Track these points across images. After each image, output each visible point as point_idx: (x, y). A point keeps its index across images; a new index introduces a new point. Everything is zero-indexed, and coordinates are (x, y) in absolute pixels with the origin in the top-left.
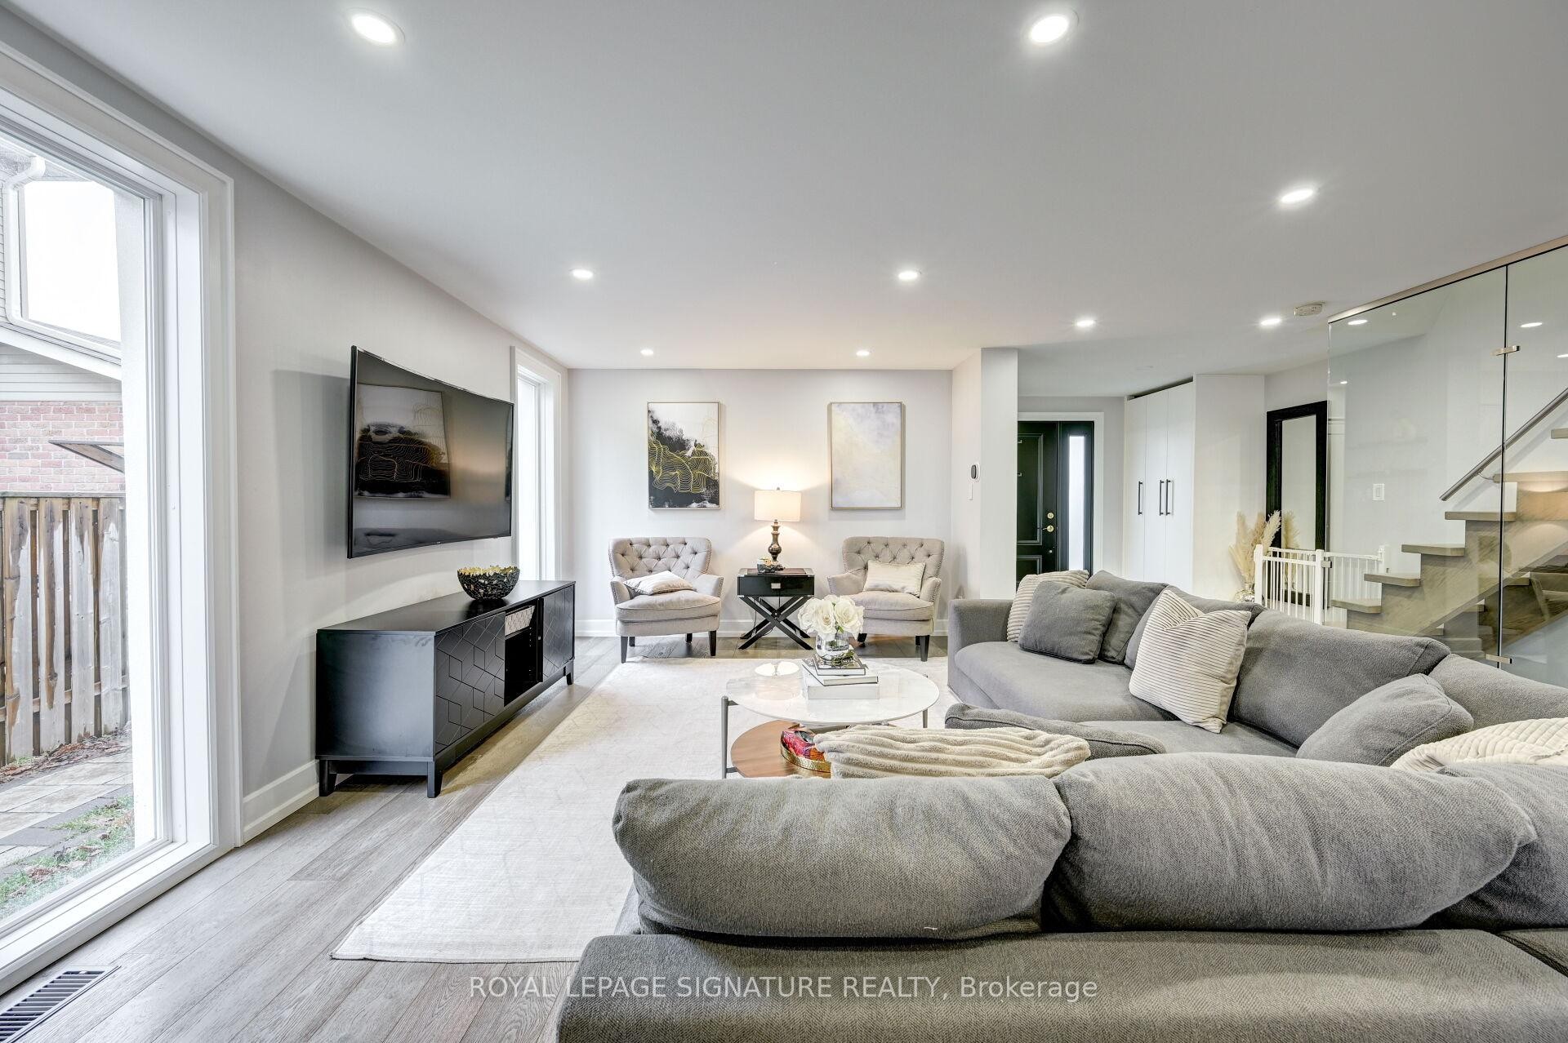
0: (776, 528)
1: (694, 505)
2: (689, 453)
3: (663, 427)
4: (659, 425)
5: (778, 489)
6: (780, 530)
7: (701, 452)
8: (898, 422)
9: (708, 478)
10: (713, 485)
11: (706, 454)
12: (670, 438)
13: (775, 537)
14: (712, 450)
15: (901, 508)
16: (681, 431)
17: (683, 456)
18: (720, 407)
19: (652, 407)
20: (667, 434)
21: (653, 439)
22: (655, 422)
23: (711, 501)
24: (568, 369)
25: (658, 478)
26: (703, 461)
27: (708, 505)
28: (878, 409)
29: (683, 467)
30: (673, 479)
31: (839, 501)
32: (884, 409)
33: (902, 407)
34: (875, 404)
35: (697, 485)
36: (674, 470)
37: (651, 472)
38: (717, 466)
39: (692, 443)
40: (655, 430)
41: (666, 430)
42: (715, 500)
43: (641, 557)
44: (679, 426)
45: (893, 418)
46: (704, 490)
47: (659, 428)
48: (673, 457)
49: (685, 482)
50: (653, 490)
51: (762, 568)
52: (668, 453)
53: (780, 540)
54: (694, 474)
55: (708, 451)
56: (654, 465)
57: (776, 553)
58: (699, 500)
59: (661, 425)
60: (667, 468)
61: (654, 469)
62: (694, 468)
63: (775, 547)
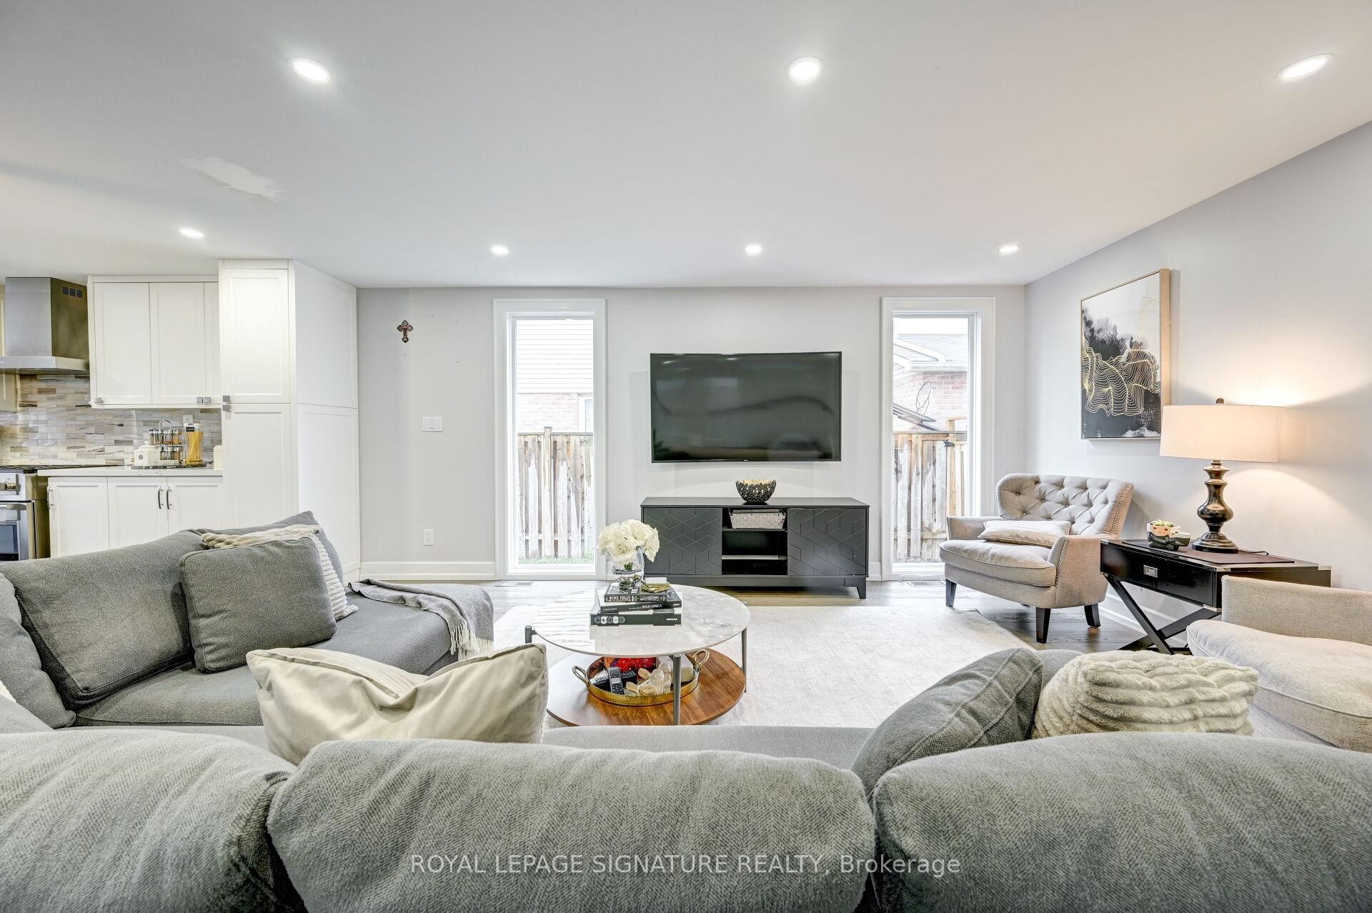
0: (1220, 475)
1: (1130, 433)
2: (1123, 358)
3: (1096, 329)
4: (1092, 327)
5: (1222, 401)
6: (1228, 478)
7: (1138, 354)
9: (1147, 391)
10: (1153, 400)
11: (1144, 356)
12: (1103, 342)
13: (1216, 490)
14: (1152, 349)
16: (1115, 329)
17: (1117, 364)
18: (1169, 279)
19: (1085, 304)
20: (1100, 336)
21: (1086, 346)
22: (1088, 323)
23: (1151, 428)
24: (1026, 286)
25: (1091, 398)
26: (1141, 369)
27: (1147, 433)
29: (1116, 380)
30: (1105, 399)
35: (1133, 405)
36: (1106, 386)
37: (1084, 391)
38: (1158, 371)
39: (1128, 343)
40: (1088, 334)
41: (1099, 331)
42: (1155, 425)
43: (1041, 500)
44: (1113, 322)
46: (1141, 411)
47: (1092, 331)
48: (1106, 367)
49: (1119, 401)
50: (1085, 414)
51: (1151, 539)
52: (1101, 361)
53: (1226, 494)
54: (1130, 388)
55: (1147, 351)
56: (1087, 381)
57: (1215, 520)
58: (1137, 426)
59: (1095, 326)
60: (1102, 383)
61: (1087, 386)
62: (1130, 379)
63: (1215, 507)
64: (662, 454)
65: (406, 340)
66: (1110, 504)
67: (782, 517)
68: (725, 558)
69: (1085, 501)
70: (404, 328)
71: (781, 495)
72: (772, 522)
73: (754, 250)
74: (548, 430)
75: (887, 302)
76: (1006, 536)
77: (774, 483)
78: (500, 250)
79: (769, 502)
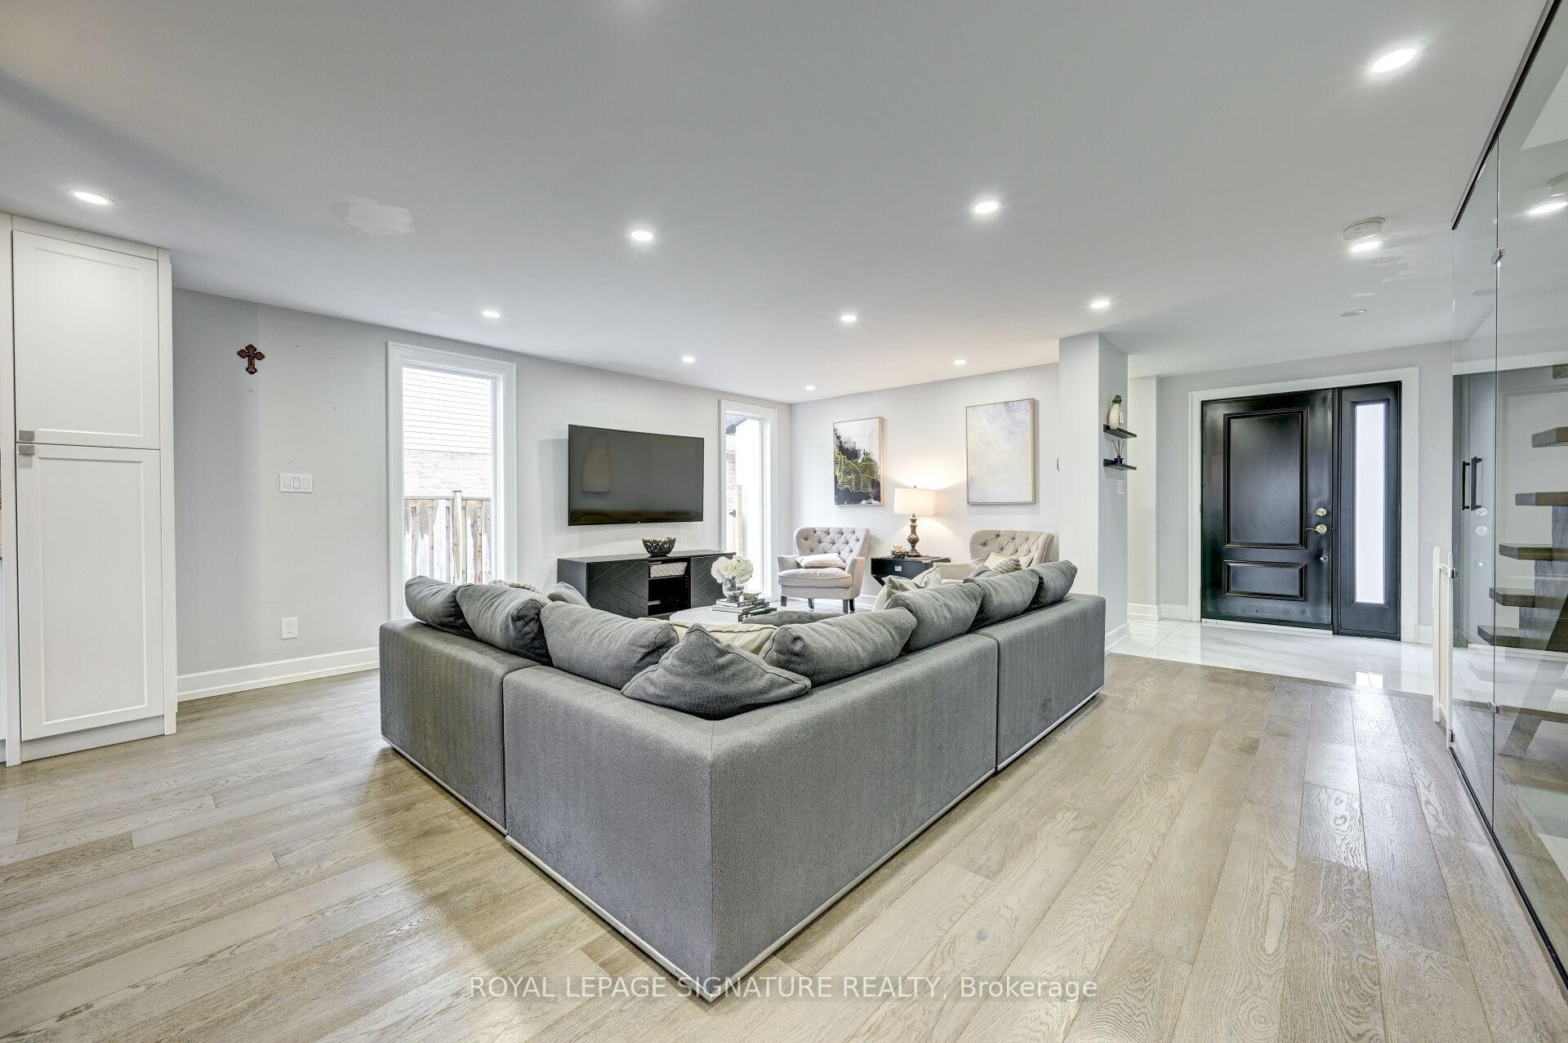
0: (914, 521)
1: (864, 502)
2: (860, 461)
3: (843, 441)
4: (840, 439)
5: (915, 487)
6: (917, 523)
7: (868, 459)
8: (1028, 418)
9: (873, 479)
10: (876, 484)
11: (871, 461)
12: (847, 449)
13: (913, 528)
14: (875, 457)
15: (1035, 501)
16: (855, 443)
17: (856, 463)
18: (882, 421)
19: (836, 426)
20: (846, 446)
21: (837, 450)
22: (838, 437)
23: (875, 499)
24: (791, 405)
25: (840, 481)
26: (869, 466)
27: (873, 502)
28: (1009, 407)
29: (856, 472)
30: (849, 481)
31: (975, 497)
32: (1014, 407)
33: (1034, 404)
34: (1006, 403)
35: (865, 486)
36: (849, 475)
37: (836, 477)
38: (879, 468)
39: (862, 452)
40: (838, 444)
41: (845, 443)
42: (878, 498)
43: (820, 542)
44: (854, 439)
45: (1024, 415)
46: (870, 490)
47: (841, 442)
48: (849, 464)
49: (857, 483)
50: (837, 490)
51: (893, 554)
52: (847, 461)
53: (918, 531)
54: (863, 477)
55: (873, 458)
56: (837, 470)
57: (913, 542)
58: (867, 498)
59: (842, 439)
60: (846, 473)
61: (838, 474)
62: (864, 472)
63: (913, 536)
64: (578, 517)
65: (251, 370)
66: (861, 541)
67: (685, 564)
68: (650, 604)
69: (844, 541)
70: (251, 355)
71: (678, 550)
72: (677, 570)
73: (689, 360)
74: (458, 494)
75: (723, 403)
76: (817, 564)
77: (674, 540)
78: (491, 314)
79: (670, 555)
